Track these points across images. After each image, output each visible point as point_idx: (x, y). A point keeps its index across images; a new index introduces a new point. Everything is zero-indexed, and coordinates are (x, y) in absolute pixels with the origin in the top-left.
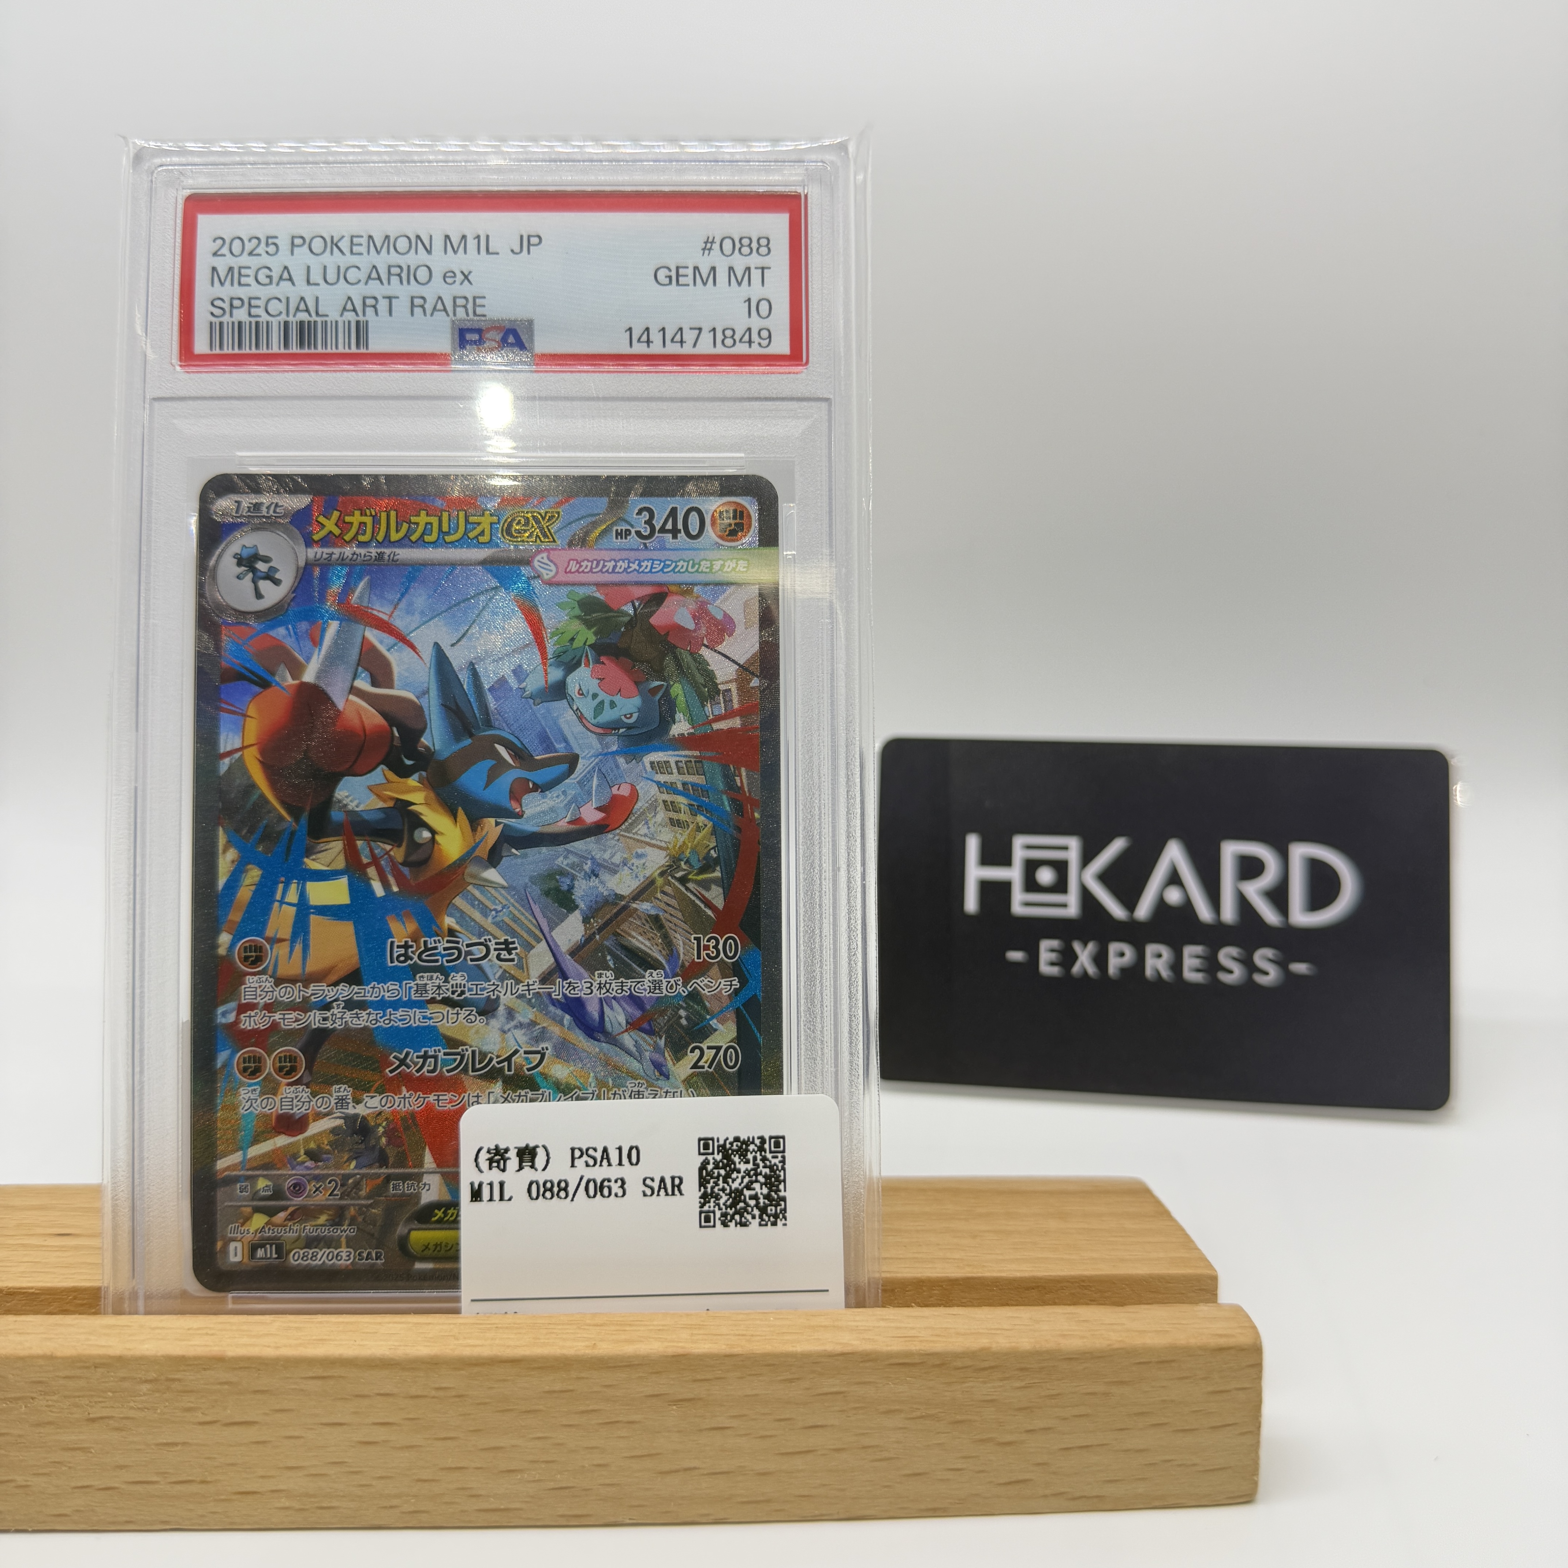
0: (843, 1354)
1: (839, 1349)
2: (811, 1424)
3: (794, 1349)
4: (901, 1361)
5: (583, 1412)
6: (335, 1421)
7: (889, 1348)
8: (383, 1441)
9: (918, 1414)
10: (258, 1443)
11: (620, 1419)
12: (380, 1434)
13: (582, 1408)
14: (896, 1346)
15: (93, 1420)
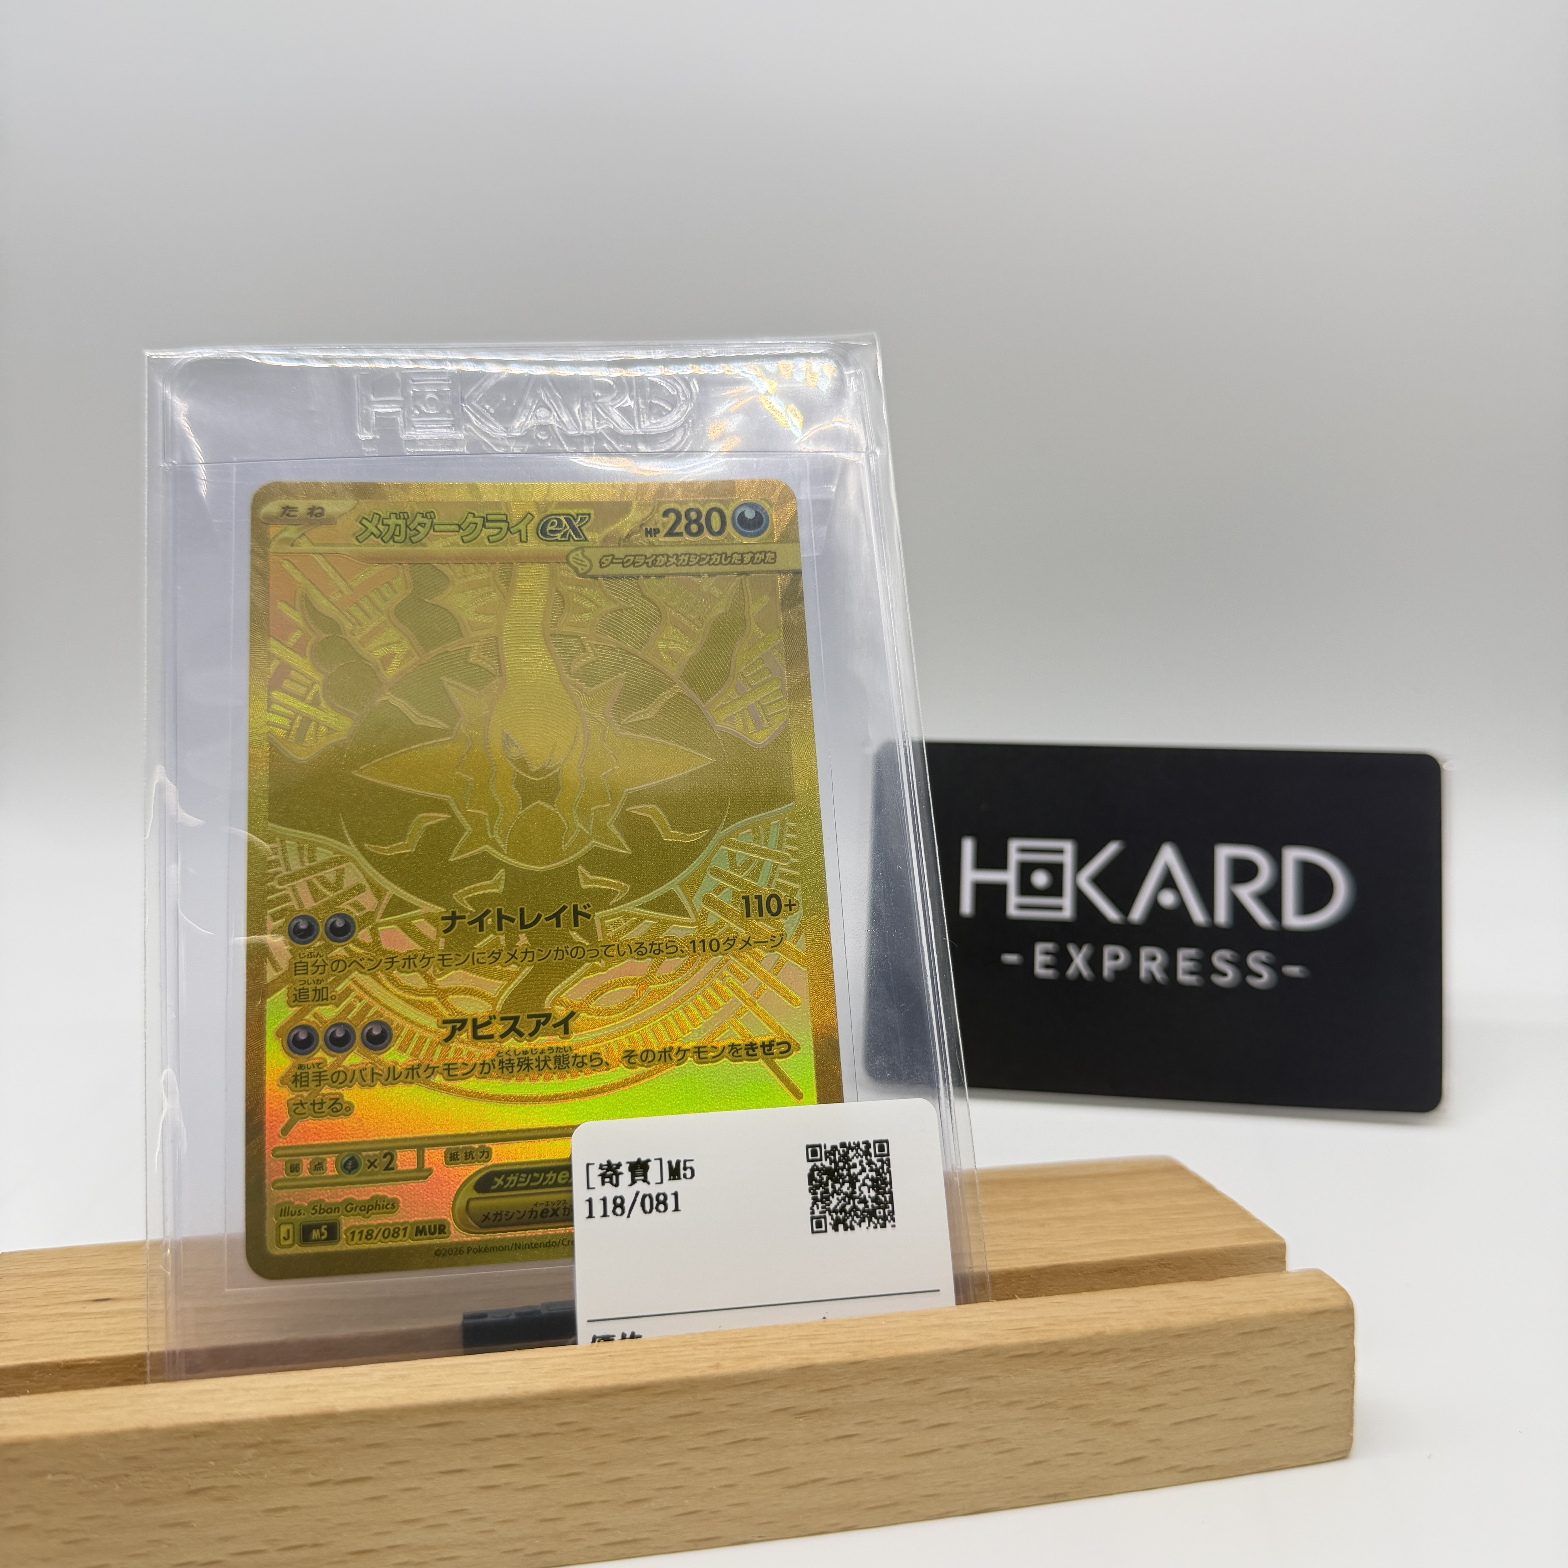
0: (964, 1351)
1: (960, 1346)
2: (935, 1423)
3: (917, 1351)
4: (1021, 1353)
5: (709, 1434)
6: (454, 1468)
7: (1009, 1341)
8: (506, 1484)
9: (1038, 1403)
10: (373, 1499)
11: (748, 1437)
12: (502, 1477)
13: (710, 1430)
14: (1015, 1339)
15: (194, 1492)
